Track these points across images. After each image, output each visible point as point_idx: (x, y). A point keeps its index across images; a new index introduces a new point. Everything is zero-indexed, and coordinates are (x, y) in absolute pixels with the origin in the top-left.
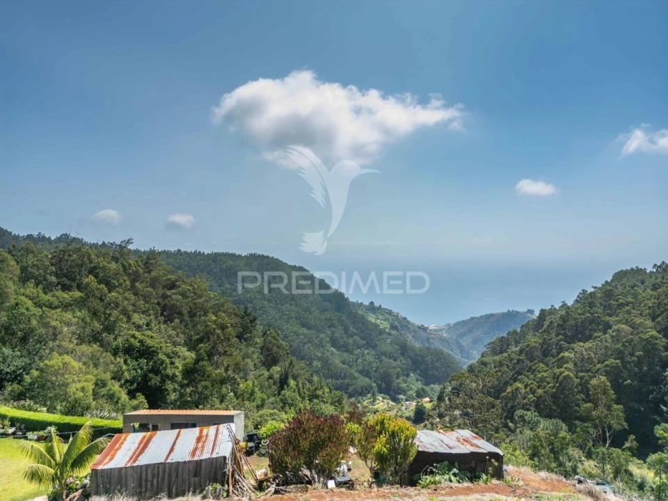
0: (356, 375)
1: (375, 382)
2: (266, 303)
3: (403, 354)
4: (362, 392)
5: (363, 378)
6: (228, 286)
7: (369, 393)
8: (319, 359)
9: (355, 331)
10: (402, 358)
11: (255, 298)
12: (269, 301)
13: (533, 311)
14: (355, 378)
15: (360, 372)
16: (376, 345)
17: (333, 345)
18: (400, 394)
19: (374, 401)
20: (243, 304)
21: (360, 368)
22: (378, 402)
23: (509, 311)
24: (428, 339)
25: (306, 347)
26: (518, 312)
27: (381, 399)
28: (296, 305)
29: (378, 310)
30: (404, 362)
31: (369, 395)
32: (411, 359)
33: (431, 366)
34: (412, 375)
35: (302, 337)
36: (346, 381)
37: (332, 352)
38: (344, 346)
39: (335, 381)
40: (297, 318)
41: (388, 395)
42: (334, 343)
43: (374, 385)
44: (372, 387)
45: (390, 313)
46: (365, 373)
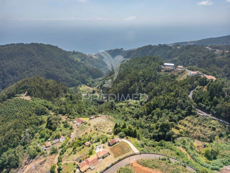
0: (75, 80)
1: (81, 81)
2: (43, 62)
3: (87, 71)
4: (78, 85)
5: (77, 81)
6: (30, 58)
7: (79, 84)
8: (64, 78)
9: (72, 66)
10: (87, 72)
11: (40, 61)
12: (44, 61)
13: (123, 49)
14: (75, 81)
15: (76, 79)
16: (79, 69)
17: (67, 72)
18: (88, 83)
19: (81, 86)
20: (37, 63)
21: (76, 78)
22: (82, 86)
23: (116, 49)
24: (93, 61)
25: (60, 74)
26: (118, 49)
27: (83, 85)
28: (53, 61)
29: (76, 53)
30: (87, 73)
31: (80, 85)
32: (89, 72)
33: (94, 73)
34: (90, 76)
35: (58, 72)
36: (73, 82)
37: (67, 74)
38: (70, 72)
39: (70, 83)
40: (55, 66)
41: (84, 84)
42: (67, 71)
43: (80, 82)
44: (80, 83)
45: (80, 53)
46: (77, 79)
